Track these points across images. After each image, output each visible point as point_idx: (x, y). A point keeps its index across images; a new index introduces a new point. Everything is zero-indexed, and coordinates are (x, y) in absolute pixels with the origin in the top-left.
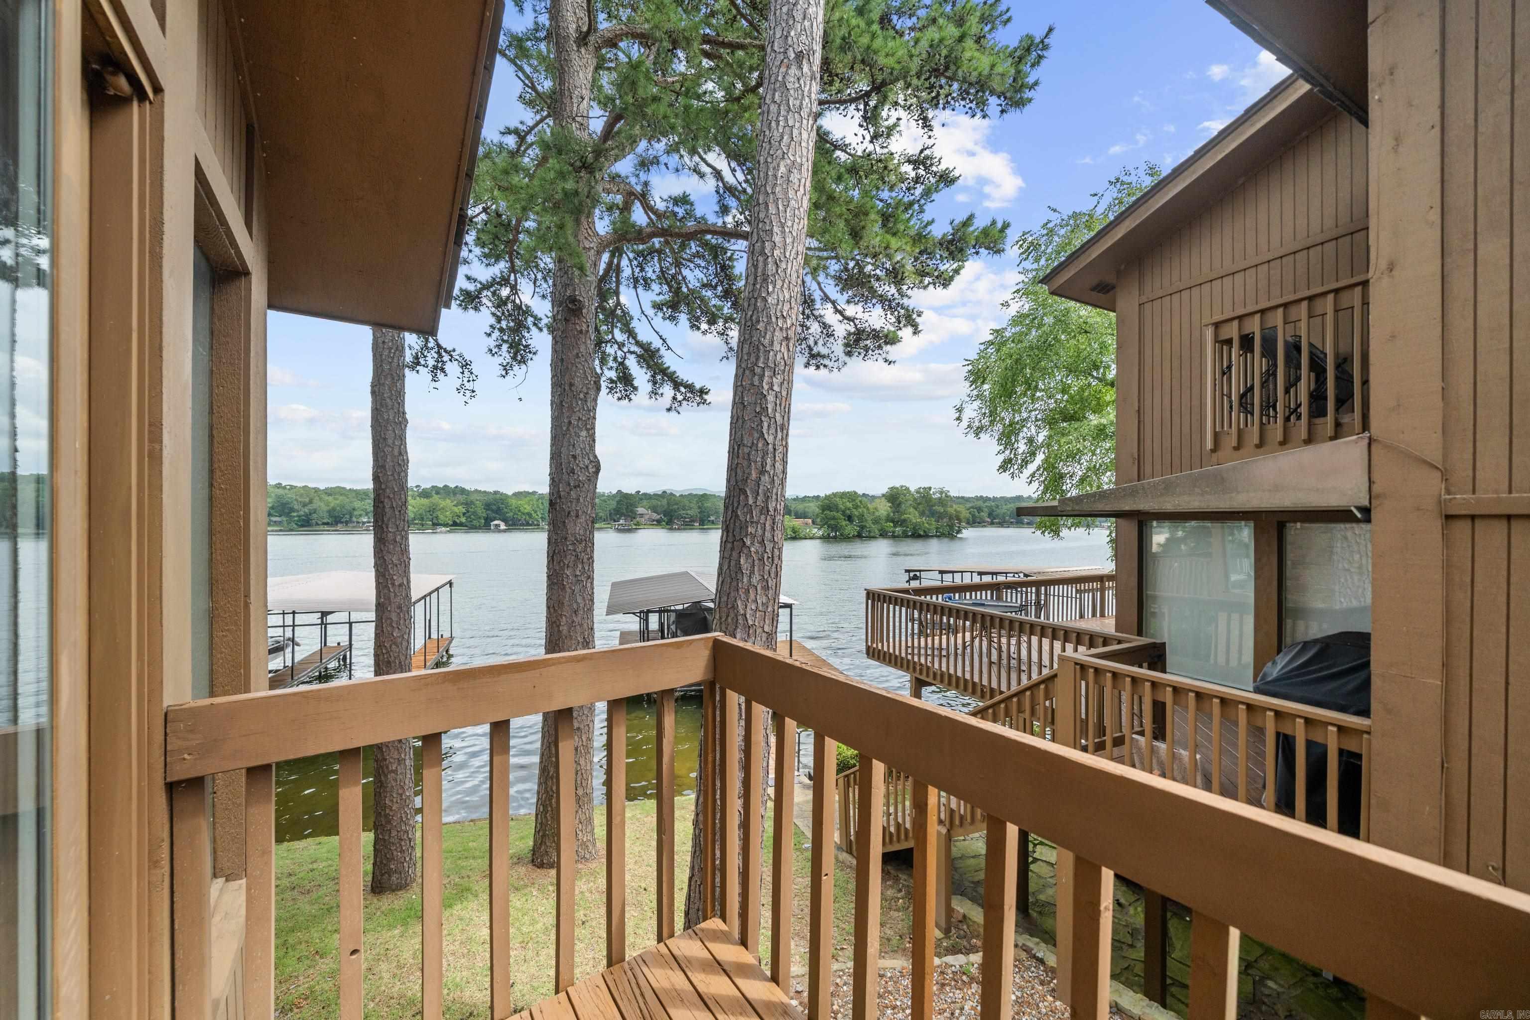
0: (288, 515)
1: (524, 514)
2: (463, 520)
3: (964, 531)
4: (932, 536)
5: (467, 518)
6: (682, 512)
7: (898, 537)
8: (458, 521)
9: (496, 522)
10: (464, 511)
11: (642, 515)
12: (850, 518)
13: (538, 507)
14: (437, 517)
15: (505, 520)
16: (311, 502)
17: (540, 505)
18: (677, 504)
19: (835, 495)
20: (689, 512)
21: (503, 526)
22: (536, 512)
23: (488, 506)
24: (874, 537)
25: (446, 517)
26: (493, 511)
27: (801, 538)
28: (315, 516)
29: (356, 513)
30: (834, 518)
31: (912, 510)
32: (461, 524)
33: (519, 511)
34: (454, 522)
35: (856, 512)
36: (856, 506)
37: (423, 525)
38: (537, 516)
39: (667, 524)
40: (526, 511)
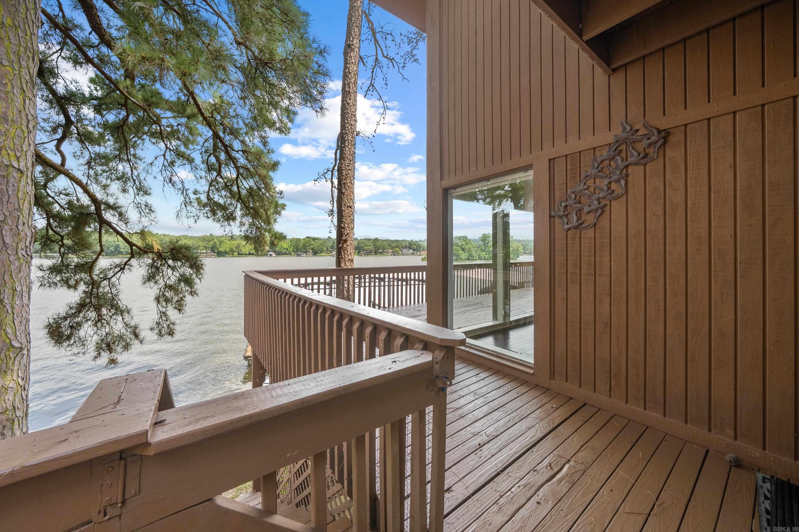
1: (284, 249)
2: (254, 252)
3: (520, 256)
6: (366, 247)
8: (251, 252)
9: (270, 253)
12: (463, 250)
13: (291, 245)
14: (241, 250)
15: (274, 252)
20: (369, 247)
21: (274, 255)
22: (290, 248)
25: (245, 250)
29: (200, 248)
32: (253, 254)
33: (282, 247)
34: (249, 253)
35: (467, 247)
36: (467, 244)
37: (233, 254)
38: (291, 250)
39: (358, 253)
40: (285, 247)
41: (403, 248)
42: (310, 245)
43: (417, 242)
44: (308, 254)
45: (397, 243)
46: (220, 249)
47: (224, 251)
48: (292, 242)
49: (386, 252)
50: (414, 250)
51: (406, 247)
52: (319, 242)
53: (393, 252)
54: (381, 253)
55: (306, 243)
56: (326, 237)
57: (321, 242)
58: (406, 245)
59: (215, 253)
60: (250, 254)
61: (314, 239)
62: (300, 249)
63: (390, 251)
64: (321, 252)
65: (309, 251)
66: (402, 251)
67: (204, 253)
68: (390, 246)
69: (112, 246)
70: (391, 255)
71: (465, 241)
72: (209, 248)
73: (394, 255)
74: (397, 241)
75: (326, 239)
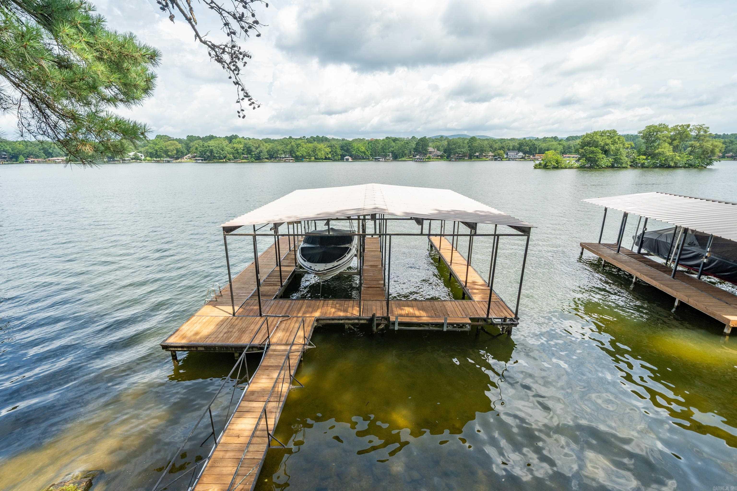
0: (250, 153)
1: (361, 152)
2: (330, 156)
4: (681, 167)
5: (333, 154)
6: (458, 150)
7: (647, 167)
9: (347, 157)
10: (330, 150)
11: (430, 153)
12: (606, 152)
13: (369, 148)
14: (317, 154)
15: (351, 156)
16: (259, 146)
17: (370, 146)
18: (455, 144)
19: (596, 133)
20: (462, 150)
21: (350, 159)
22: (368, 151)
23: (342, 148)
24: (626, 168)
25: (321, 154)
26: (344, 150)
27: (562, 168)
28: (262, 154)
29: (279, 152)
30: (593, 152)
31: (667, 145)
32: (329, 158)
33: (359, 150)
34: (326, 157)
35: (613, 147)
36: (614, 143)
37: (310, 159)
38: (368, 153)
39: (447, 158)
40: (362, 150)
41: (509, 150)
42: (389, 148)
43: (531, 141)
44: (388, 158)
45: (501, 143)
46: (298, 153)
47: (301, 155)
48: (370, 144)
49: (485, 156)
50: (525, 153)
51: (514, 149)
52: (399, 144)
53: (494, 156)
54: (477, 157)
55: (385, 145)
56: (410, 138)
57: (403, 143)
58: (514, 146)
59: (293, 157)
60: (326, 159)
61: (395, 140)
62: (378, 152)
63: (491, 154)
64: (403, 156)
65: (389, 155)
66: (507, 154)
67: (283, 158)
68: (491, 147)
69: (208, 150)
70: (491, 160)
71: (611, 138)
72: (287, 152)
73: (496, 160)
74: (502, 141)
75: (409, 140)
